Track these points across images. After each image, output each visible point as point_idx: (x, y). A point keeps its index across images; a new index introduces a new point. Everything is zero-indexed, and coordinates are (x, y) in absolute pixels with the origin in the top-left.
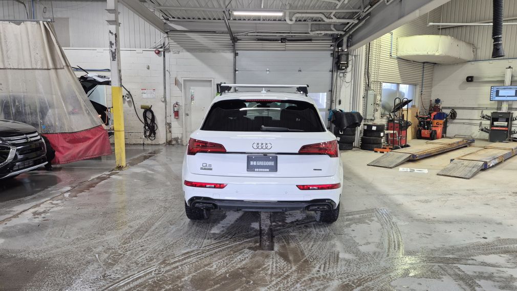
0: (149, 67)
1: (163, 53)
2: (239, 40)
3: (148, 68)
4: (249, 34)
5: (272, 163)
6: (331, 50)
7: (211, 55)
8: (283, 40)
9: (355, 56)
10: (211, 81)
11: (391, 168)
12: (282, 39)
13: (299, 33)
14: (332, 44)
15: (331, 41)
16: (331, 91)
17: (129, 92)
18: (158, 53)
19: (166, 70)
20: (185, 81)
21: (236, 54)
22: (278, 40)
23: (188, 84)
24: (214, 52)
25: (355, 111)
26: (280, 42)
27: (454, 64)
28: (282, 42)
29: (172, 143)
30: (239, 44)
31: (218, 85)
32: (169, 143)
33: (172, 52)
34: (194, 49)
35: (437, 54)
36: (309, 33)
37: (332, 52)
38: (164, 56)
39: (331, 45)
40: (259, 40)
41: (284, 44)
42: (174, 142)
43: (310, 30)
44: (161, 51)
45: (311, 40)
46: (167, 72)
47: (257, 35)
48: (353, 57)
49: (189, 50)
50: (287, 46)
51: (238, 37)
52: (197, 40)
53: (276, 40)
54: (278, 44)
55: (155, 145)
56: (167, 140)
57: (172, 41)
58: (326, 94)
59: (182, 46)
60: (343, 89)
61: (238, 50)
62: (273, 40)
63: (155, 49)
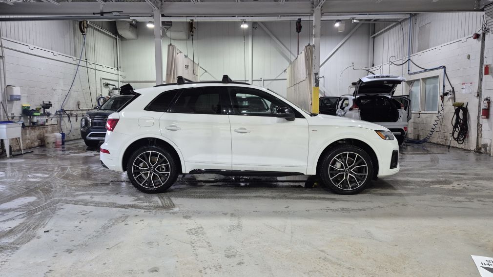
0: (469, 55)
1: (482, 36)
3: (469, 57)
17: (453, 88)
18: (477, 37)
19: (485, 56)
29: (481, 151)
32: (478, 151)
33: (490, 33)
38: (484, 39)
42: (483, 150)
46: (485, 59)
55: (465, 150)
56: (477, 146)
57: (489, 18)
63: (473, 35)
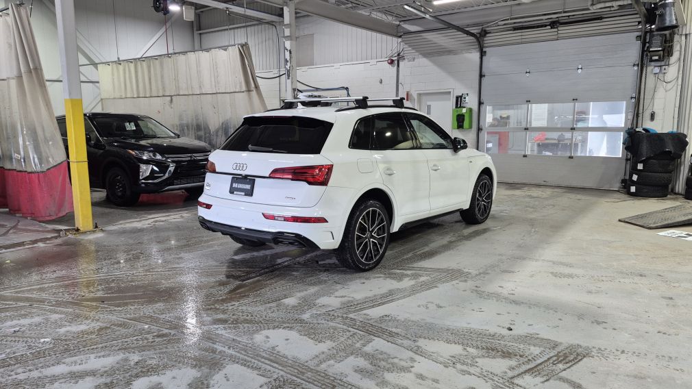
0: (381, 80)
1: (396, 62)
2: (490, 33)
3: (381, 82)
4: (500, 23)
6: (638, 30)
7: (451, 58)
8: (554, 24)
9: (686, 35)
10: (450, 92)
11: (650, 228)
12: (551, 22)
14: (640, 20)
15: (638, 16)
16: (636, 98)
18: (392, 62)
19: (400, 82)
20: (420, 95)
21: (483, 54)
22: (546, 26)
23: (424, 98)
25: (682, 132)
26: (549, 27)
30: (488, 40)
31: (457, 98)
33: (406, 60)
34: (432, 53)
36: (588, 9)
37: (639, 34)
38: (398, 66)
39: (639, 22)
40: (515, 29)
41: (556, 30)
43: (590, 3)
44: (395, 61)
45: (601, 18)
46: (400, 85)
47: (515, 23)
48: (683, 38)
49: (426, 55)
50: (560, 32)
51: (487, 29)
52: (435, 40)
53: (542, 26)
54: (547, 31)
57: (406, 46)
58: (625, 102)
59: (417, 51)
60: (660, 93)
61: (487, 47)
62: (538, 27)
63: (387, 59)
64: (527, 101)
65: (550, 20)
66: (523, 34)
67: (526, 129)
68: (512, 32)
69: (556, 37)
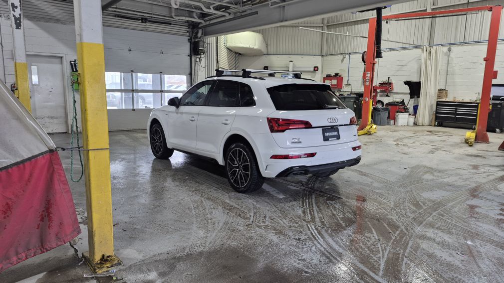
4: (110, 9)
5: (336, 133)
6: (188, 36)
8: (144, 20)
10: (63, 57)
12: (142, 18)
13: (159, 15)
15: (187, 28)
16: (191, 74)
22: (139, 20)
24: (64, 24)
26: (140, 21)
27: (253, 56)
28: (142, 22)
31: (71, 62)
35: (255, 48)
36: (172, 17)
37: (189, 38)
39: (188, 31)
40: (119, 16)
41: (145, 24)
45: (170, 24)
47: (116, 11)
50: (147, 26)
53: (137, 19)
54: (139, 24)
58: (186, 76)
60: (200, 73)
62: (134, 19)
64: (131, 71)
65: (142, 17)
66: (123, 21)
67: (133, 91)
68: (114, 18)
69: (145, 29)
